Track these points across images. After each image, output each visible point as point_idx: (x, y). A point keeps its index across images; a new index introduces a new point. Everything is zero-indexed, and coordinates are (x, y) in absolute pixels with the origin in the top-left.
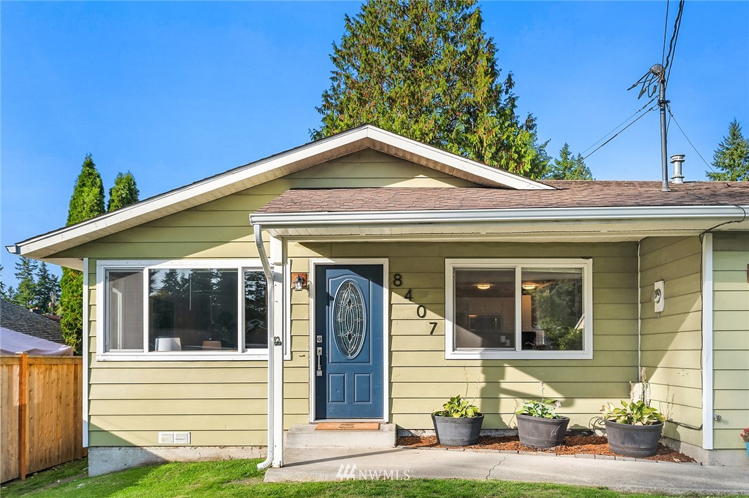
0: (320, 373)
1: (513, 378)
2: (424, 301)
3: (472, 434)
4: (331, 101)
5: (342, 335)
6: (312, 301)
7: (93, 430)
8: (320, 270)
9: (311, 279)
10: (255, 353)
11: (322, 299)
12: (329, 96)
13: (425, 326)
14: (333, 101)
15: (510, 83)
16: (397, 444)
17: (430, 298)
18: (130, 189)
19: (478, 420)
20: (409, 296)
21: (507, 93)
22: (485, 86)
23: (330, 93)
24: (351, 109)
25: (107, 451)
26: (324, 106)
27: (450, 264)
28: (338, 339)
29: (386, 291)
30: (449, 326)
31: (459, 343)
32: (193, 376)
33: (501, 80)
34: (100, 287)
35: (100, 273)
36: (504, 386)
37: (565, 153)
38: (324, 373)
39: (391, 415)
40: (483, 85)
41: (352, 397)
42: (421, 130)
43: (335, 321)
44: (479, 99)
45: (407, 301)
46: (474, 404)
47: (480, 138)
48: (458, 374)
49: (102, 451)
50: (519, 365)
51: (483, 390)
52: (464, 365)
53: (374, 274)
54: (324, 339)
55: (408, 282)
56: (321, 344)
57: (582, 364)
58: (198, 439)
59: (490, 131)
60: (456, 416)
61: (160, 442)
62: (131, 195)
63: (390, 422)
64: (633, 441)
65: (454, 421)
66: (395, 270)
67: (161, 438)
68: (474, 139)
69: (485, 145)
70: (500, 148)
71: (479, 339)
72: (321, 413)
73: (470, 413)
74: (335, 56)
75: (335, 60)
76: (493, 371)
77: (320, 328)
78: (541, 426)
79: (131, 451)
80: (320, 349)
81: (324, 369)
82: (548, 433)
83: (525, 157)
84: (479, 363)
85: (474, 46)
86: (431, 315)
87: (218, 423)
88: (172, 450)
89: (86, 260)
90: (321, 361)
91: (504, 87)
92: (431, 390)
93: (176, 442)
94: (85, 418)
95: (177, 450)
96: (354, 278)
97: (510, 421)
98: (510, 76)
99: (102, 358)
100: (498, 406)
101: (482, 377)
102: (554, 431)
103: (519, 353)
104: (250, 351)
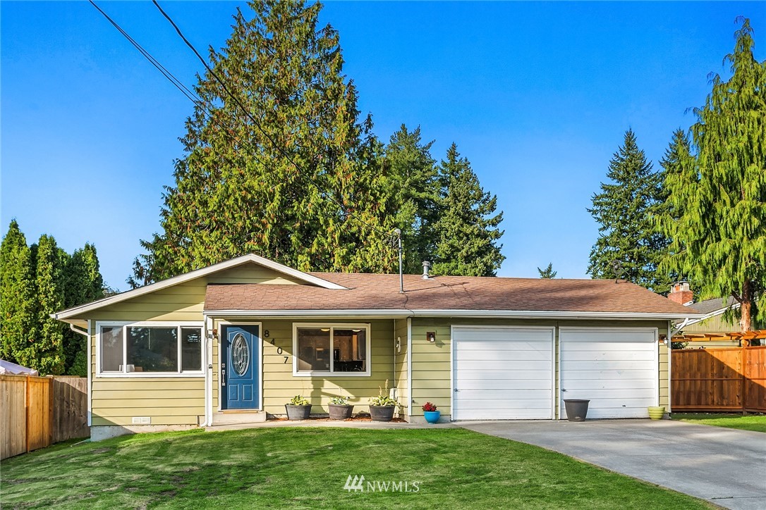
0: (224, 384)
1: (328, 386)
2: (281, 345)
3: (305, 414)
4: (194, 129)
5: (236, 363)
6: (220, 345)
7: (94, 417)
8: (224, 328)
9: (219, 333)
10: (187, 373)
11: (225, 343)
12: (191, 123)
13: (281, 359)
14: (197, 129)
15: (369, 123)
16: (267, 420)
17: (284, 344)
18: (53, 249)
19: (308, 408)
20: (273, 343)
21: (366, 132)
22: (343, 132)
23: (193, 119)
24: (216, 146)
25: (102, 428)
26: (188, 136)
27: (295, 326)
28: (234, 365)
29: (260, 340)
30: (294, 359)
31: (300, 368)
32: (152, 386)
33: (361, 120)
34: (98, 336)
35: (98, 328)
36: (323, 391)
37: (452, 154)
38: (226, 384)
39: (263, 406)
40: (342, 130)
41: (241, 397)
42: (284, 171)
43: (233, 357)
44: (338, 144)
45: (272, 345)
46: (307, 399)
47: (339, 179)
48: (299, 384)
49: (99, 428)
50: (332, 379)
51: (312, 393)
52: (302, 380)
53: (254, 330)
54: (226, 366)
55: (272, 335)
56: (225, 368)
57: (366, 379)
58: (155, 420)
59: (348, 174)
60: (297, 405)
61: (133, 423)
62: (54, 253)
63: (263, 410)
64: (380, 413)
65: (296, 407)
66: (266, 328)
67: (134, 421)
68: (333, 181)
69: (343, 187)
70: (358, 189)
71: (310, 366)
72: (224, 406)
73: (304, 404)
74: (199, 87)
75: (198, 90)
76: (317, 383)
77: (224, 360)
78: (339, 409)
79: (116, 428)
80: (224, 371)
81: (226, 382)
82: (342, 412)
83: (380, 199)
84: (310, 378)
85: (334, 90)
86: (284, 352)
87: (167, 411)
88: (140, 427)
89: (89, 321)
90: (225, 378)
91: (364, 127)
92: (284, 393)
93: (143, 423)
94: (89, 410)
95: (143, 427)
96: (242, 332)
97: (326, 409)
98: (369, 117)
99: (99, 376)
100: (320, 401)
101: (312, 386)
102: (345, 411)
103: (332, 373)
104: (185, 372)
